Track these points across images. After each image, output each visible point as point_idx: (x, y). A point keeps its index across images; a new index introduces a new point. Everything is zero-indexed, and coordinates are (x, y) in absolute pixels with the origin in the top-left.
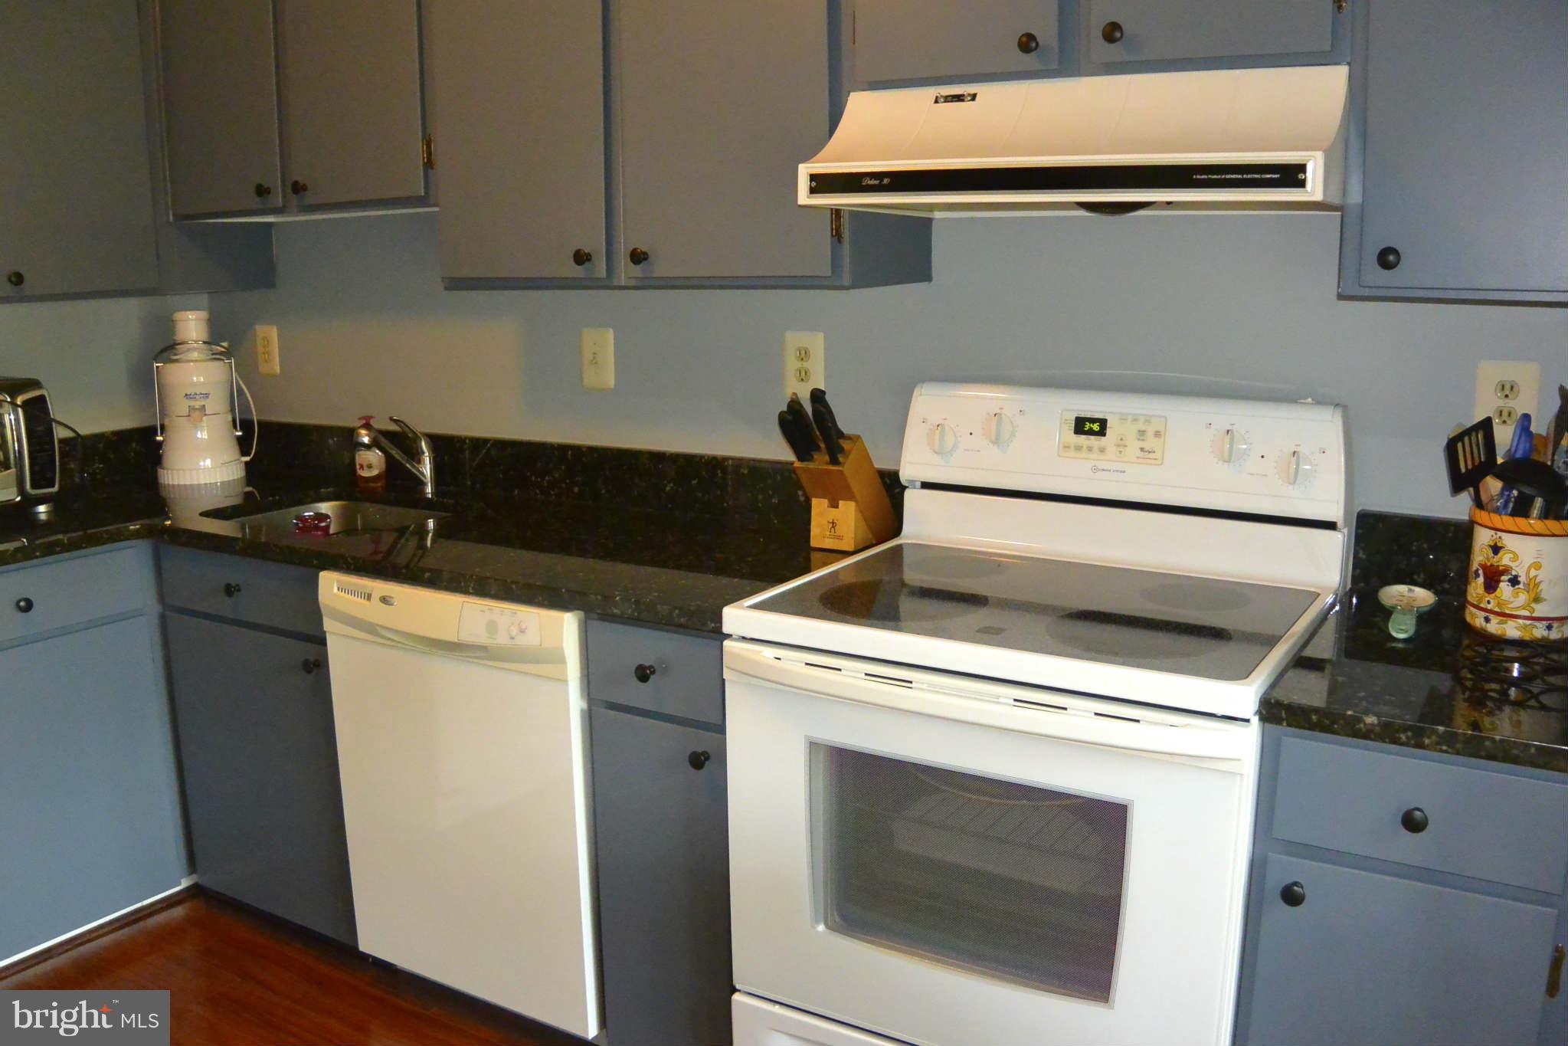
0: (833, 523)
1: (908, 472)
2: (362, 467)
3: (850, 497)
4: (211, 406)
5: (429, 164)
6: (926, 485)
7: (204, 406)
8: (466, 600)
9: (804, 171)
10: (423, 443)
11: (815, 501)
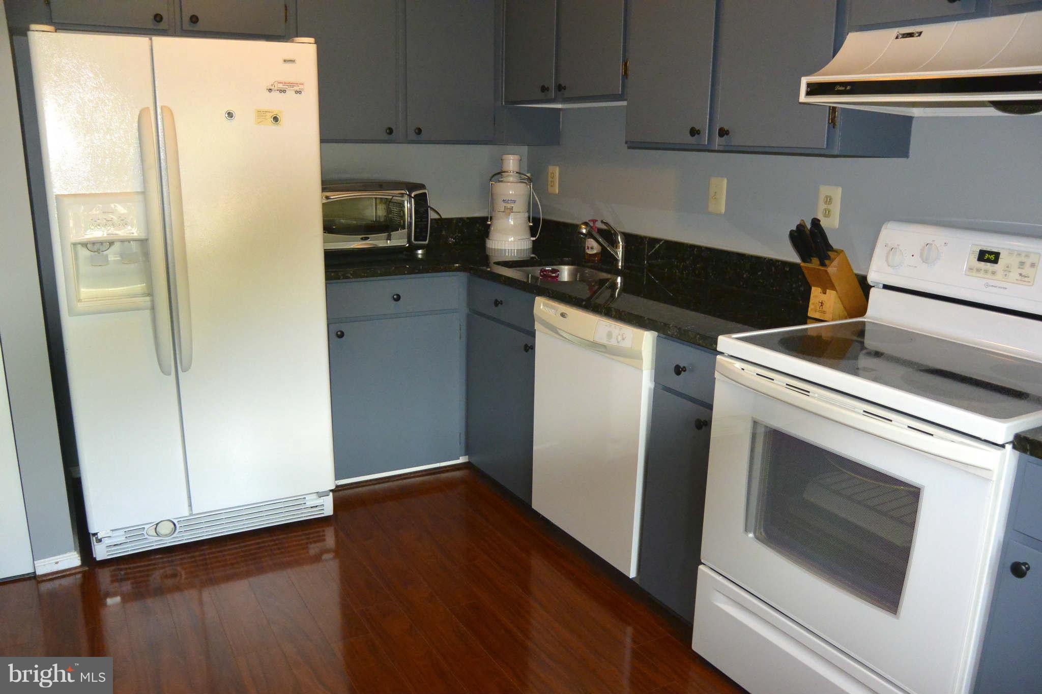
0: (822, 303)
1: (872, 278)
2: (588, 248)
3: (833, 288)
4: (516, 208)
5: (625, 75)
6: (886, 287)
7: (512, 207)
8: (601, 319)
9: (804, 81)
10: (619, 237)
11: (813, 289)
